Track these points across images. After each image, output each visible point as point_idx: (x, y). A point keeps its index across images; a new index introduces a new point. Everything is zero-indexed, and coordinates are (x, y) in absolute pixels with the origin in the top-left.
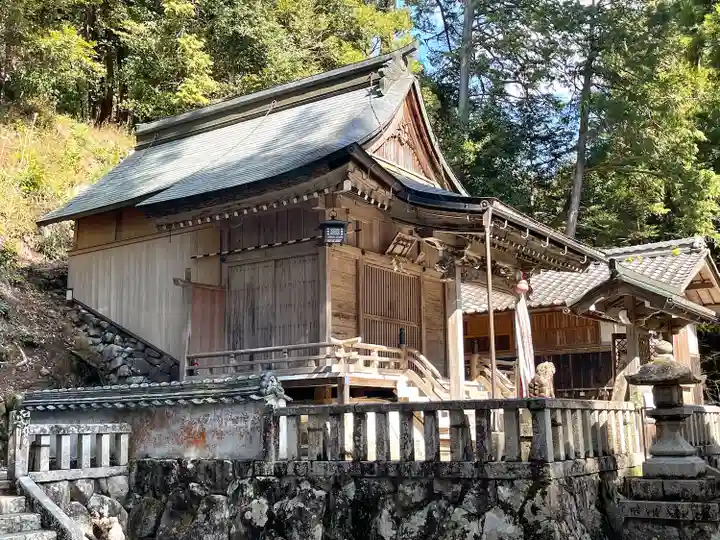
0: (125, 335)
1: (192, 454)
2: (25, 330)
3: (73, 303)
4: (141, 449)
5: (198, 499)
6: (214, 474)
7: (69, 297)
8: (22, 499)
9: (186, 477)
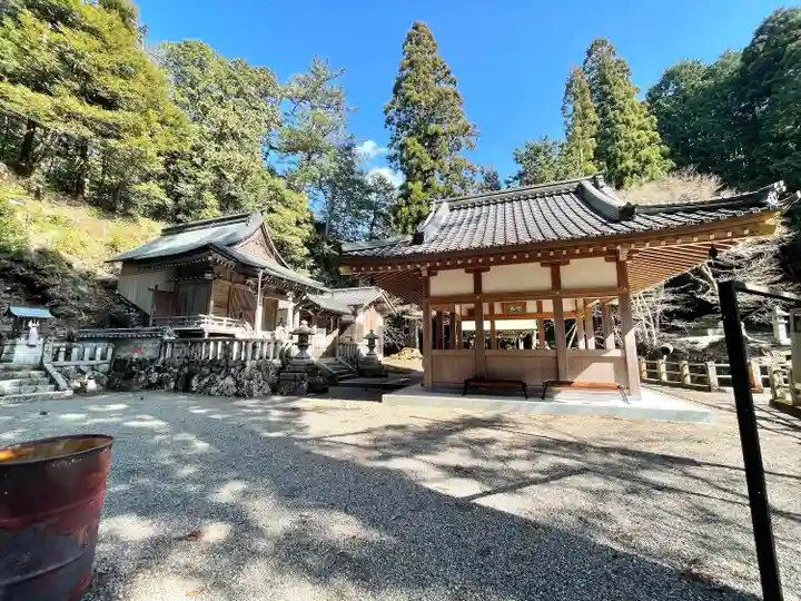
0: (138, 309)
1: (136, 356)
2: (87, 305)
3: (119, 295)
4: (117, 353)
5: (134, 373)
6: (142, 364)
7: (117, 292)
8: (43, 372)
9: (132, 364)
